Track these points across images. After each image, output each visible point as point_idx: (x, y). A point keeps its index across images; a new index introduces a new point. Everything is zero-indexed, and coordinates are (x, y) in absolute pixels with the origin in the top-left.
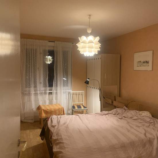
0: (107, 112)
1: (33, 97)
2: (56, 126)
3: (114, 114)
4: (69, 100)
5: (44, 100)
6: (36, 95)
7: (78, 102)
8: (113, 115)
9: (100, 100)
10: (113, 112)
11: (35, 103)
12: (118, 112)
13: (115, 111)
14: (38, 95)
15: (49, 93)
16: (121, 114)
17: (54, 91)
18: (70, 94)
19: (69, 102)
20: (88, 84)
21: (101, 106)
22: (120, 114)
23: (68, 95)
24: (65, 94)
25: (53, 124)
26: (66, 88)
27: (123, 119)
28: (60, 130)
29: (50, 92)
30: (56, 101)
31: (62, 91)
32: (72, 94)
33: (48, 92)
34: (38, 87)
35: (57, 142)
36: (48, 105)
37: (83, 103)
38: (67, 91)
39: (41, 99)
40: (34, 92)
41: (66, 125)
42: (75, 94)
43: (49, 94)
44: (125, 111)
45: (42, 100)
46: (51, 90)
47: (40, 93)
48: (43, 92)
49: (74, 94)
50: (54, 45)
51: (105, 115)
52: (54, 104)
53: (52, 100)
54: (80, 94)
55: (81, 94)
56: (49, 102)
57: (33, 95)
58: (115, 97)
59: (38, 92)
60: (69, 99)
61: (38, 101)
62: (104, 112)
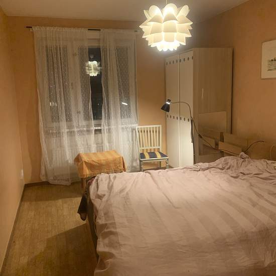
0: (206, 165)
1: (66, 140)
2: (104, 195)
3: (221, 167)
4: (133, 143)
5: (87, 144)
6: (72, 136)
7: (151, 146)
8: (220, 170)
9: (193, 142)
10: (218, 165)
11: (71, 149)
12: (229, 164)
13: (223, 162)
14: (74, 136)
15: (96, 130)
16: (235, 168)
17: (104, 127)
18: (134, 131)
19: (133, 145)
20: (168, 112)
21: (194, 153)
22: (233, 167)
23: (131, 133)
24: (125, 133)
25: (100, 193)
26: (126, 120)
27: (240, 177)
28: (111, 205)
29: (97, 128)
30: (110, 146)
31: (120, 126)
32: (139, 132)
33: (93, 128)
34: (73, 119)
35: (106, 230)
36: (94, 153)
37: (160, 147)
38: (130, 126)
39: (81, 143)
40: (68, 130)
41: (125, 193)
42: (144, 131)
43: (95, 133)
44: (242, 162)
45: (83, 145)
46: (100, 125)
47: (78, 131)
48: (85, 129)
49: (141, 131)
50: (99, 38)
51: (204, 170)
52: (106, 150)
53: (102, 143)
54: (153, 131)
55: (156, 132)
56: (97, 147)
57: (66, 136)
58: (222, 134)
59: (76, 130)
60: (132, 140)
61: (76, 146)
62: (200, 164)
